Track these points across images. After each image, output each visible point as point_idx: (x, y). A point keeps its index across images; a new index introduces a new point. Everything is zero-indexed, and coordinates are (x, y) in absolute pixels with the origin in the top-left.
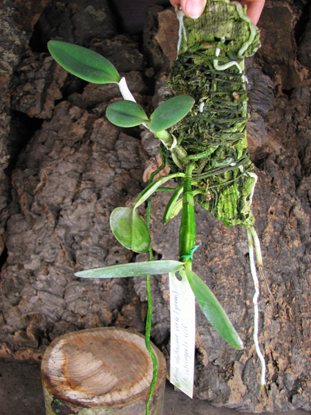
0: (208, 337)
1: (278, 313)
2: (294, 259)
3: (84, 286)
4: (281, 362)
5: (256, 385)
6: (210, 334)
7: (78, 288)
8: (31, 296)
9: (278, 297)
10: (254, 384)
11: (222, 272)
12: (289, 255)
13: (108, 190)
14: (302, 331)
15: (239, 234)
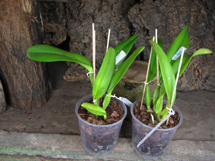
2: (202, 31)
4: (200, 71)
5: (192, 80)
8: (90, 53)
9: (197, 46)
10: (191, 79)
11: (174, 37)
12: (200, 29)
13: (116, 5)
14: (207, 59)
15: (180, 21)
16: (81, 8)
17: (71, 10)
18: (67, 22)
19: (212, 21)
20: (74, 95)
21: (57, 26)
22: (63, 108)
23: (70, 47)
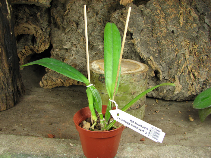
0: (161, 66)
1: (191, 54)
2: (195, 32)
3: (96, 52)
4: (196, 74)
5: (186, 84)
6: (161, 65)
7: (92, 53)
8: (70, 57)
9: (190, 47)
10: (185, 84)
12: (192, 30)
13: (101, 11)
16: (65, 15)
17: (56, 18)
18: (51, 30)
19: (206, 24)
20: (48, 101)
21: (35, 28)
22: (31, 113)
23: (51, 53)
